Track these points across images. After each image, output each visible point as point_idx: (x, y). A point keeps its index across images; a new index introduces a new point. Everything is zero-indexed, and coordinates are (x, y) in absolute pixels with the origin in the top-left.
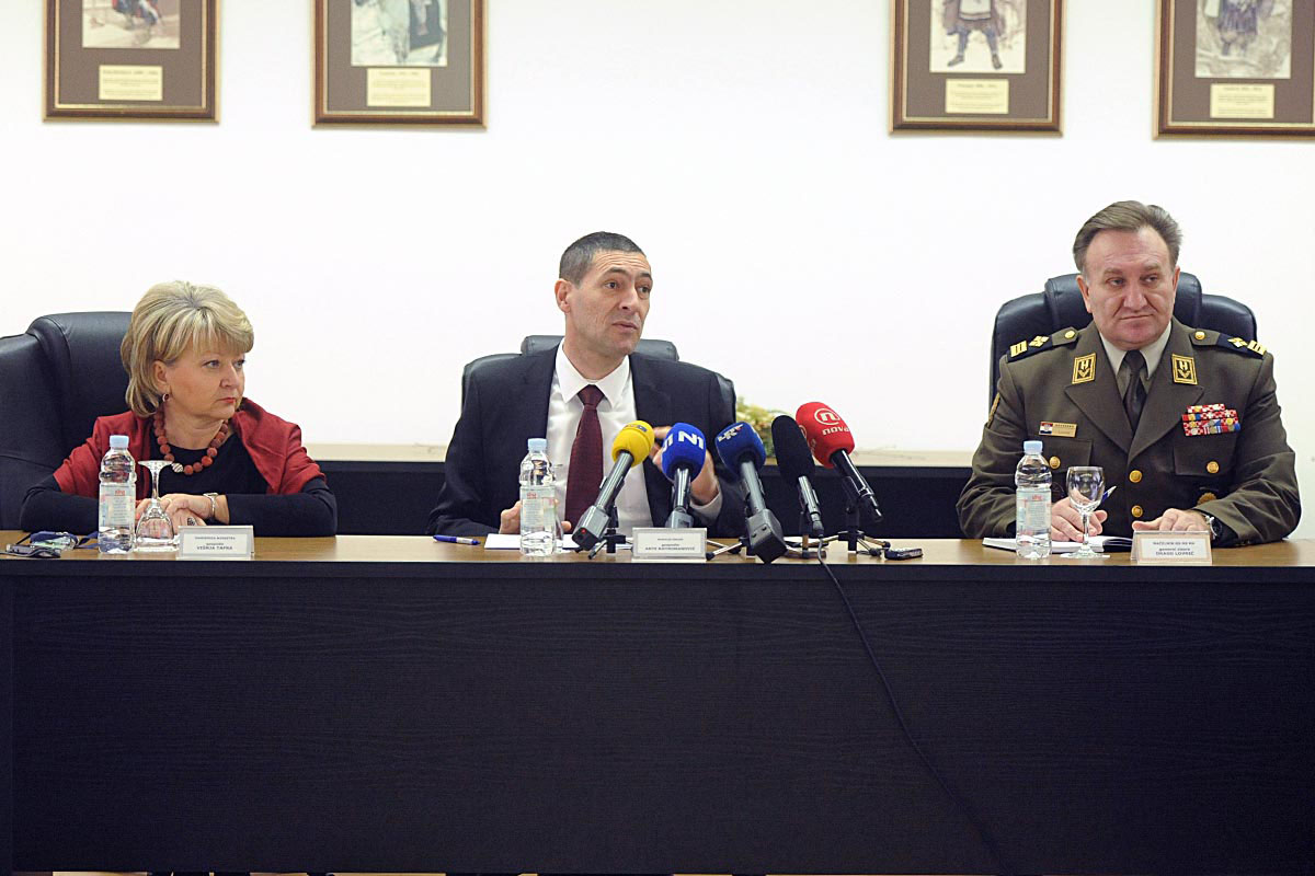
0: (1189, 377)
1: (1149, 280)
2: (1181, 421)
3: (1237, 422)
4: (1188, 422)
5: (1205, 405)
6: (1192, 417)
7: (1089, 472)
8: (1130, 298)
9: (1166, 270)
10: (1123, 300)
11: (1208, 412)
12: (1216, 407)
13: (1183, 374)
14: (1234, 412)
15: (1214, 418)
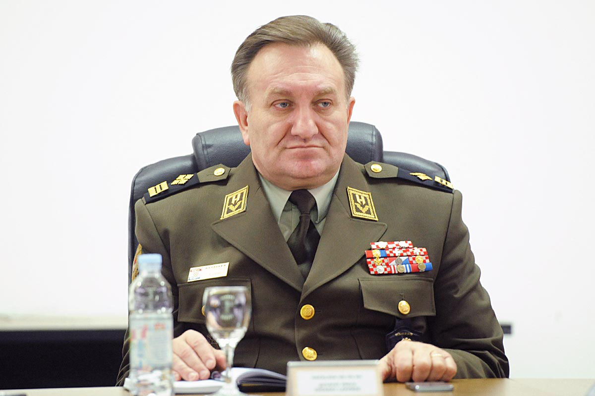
0: (368, 212)
1: (321, 105)
2: (364, 256)
3: (428, 261)
4: (372, 258)
5: (391, 241)
6: (376, 253)
7: (231, 293)
8: (299, 123)
9: (340, 96)
10: (290, 127)
11: (394, 248)
12: (403, 244)
13: (361, 208)
14: (424, 250)
15: (402, 255)
